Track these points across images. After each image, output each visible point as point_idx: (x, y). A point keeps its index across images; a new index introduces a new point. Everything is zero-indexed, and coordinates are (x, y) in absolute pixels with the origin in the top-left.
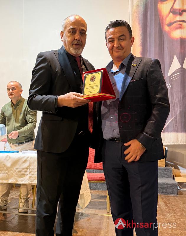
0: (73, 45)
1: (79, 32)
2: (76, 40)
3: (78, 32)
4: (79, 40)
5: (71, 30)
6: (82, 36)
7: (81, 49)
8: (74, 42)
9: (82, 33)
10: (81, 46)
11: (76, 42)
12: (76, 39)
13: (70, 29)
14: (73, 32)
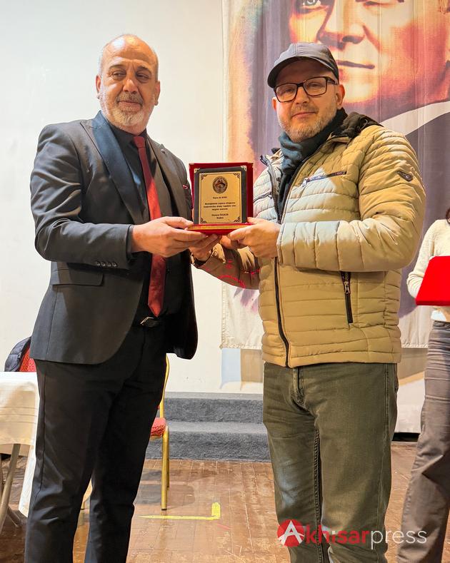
0: (118, 102)
1: (134, 74)
2: (126, 91)
3: (129, 73)
4: (134, 92)
5: (114, 69)
6: (140, 82)
7: (141, 114)
8: (120, 96)
9: (141, 76)
10: (141, 105)
11: (124, 96)
12: (124, 88)
13: (112, 67)
14: (117, 74)
